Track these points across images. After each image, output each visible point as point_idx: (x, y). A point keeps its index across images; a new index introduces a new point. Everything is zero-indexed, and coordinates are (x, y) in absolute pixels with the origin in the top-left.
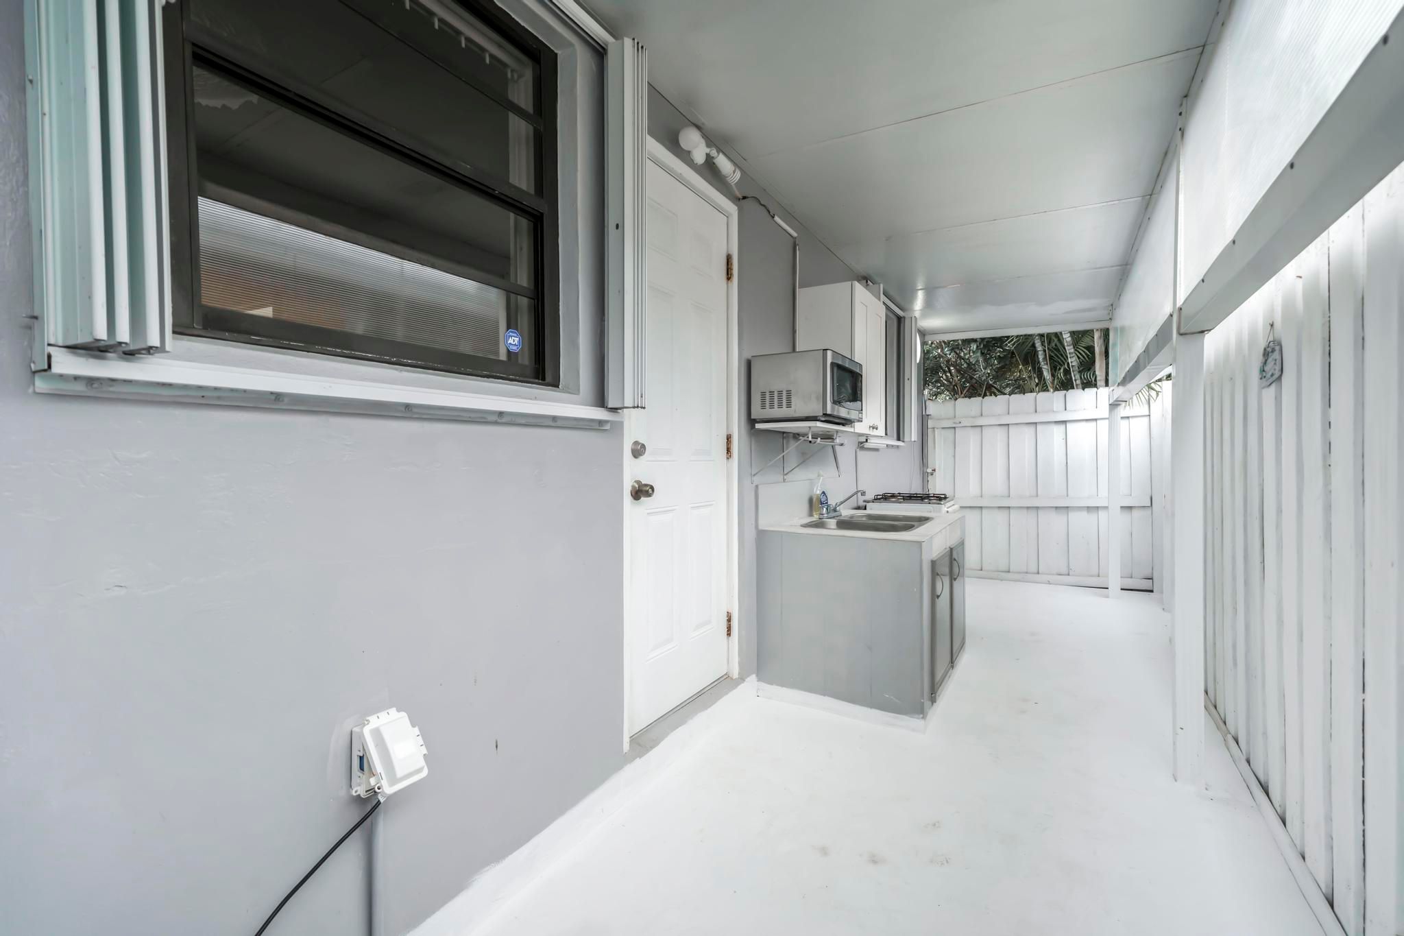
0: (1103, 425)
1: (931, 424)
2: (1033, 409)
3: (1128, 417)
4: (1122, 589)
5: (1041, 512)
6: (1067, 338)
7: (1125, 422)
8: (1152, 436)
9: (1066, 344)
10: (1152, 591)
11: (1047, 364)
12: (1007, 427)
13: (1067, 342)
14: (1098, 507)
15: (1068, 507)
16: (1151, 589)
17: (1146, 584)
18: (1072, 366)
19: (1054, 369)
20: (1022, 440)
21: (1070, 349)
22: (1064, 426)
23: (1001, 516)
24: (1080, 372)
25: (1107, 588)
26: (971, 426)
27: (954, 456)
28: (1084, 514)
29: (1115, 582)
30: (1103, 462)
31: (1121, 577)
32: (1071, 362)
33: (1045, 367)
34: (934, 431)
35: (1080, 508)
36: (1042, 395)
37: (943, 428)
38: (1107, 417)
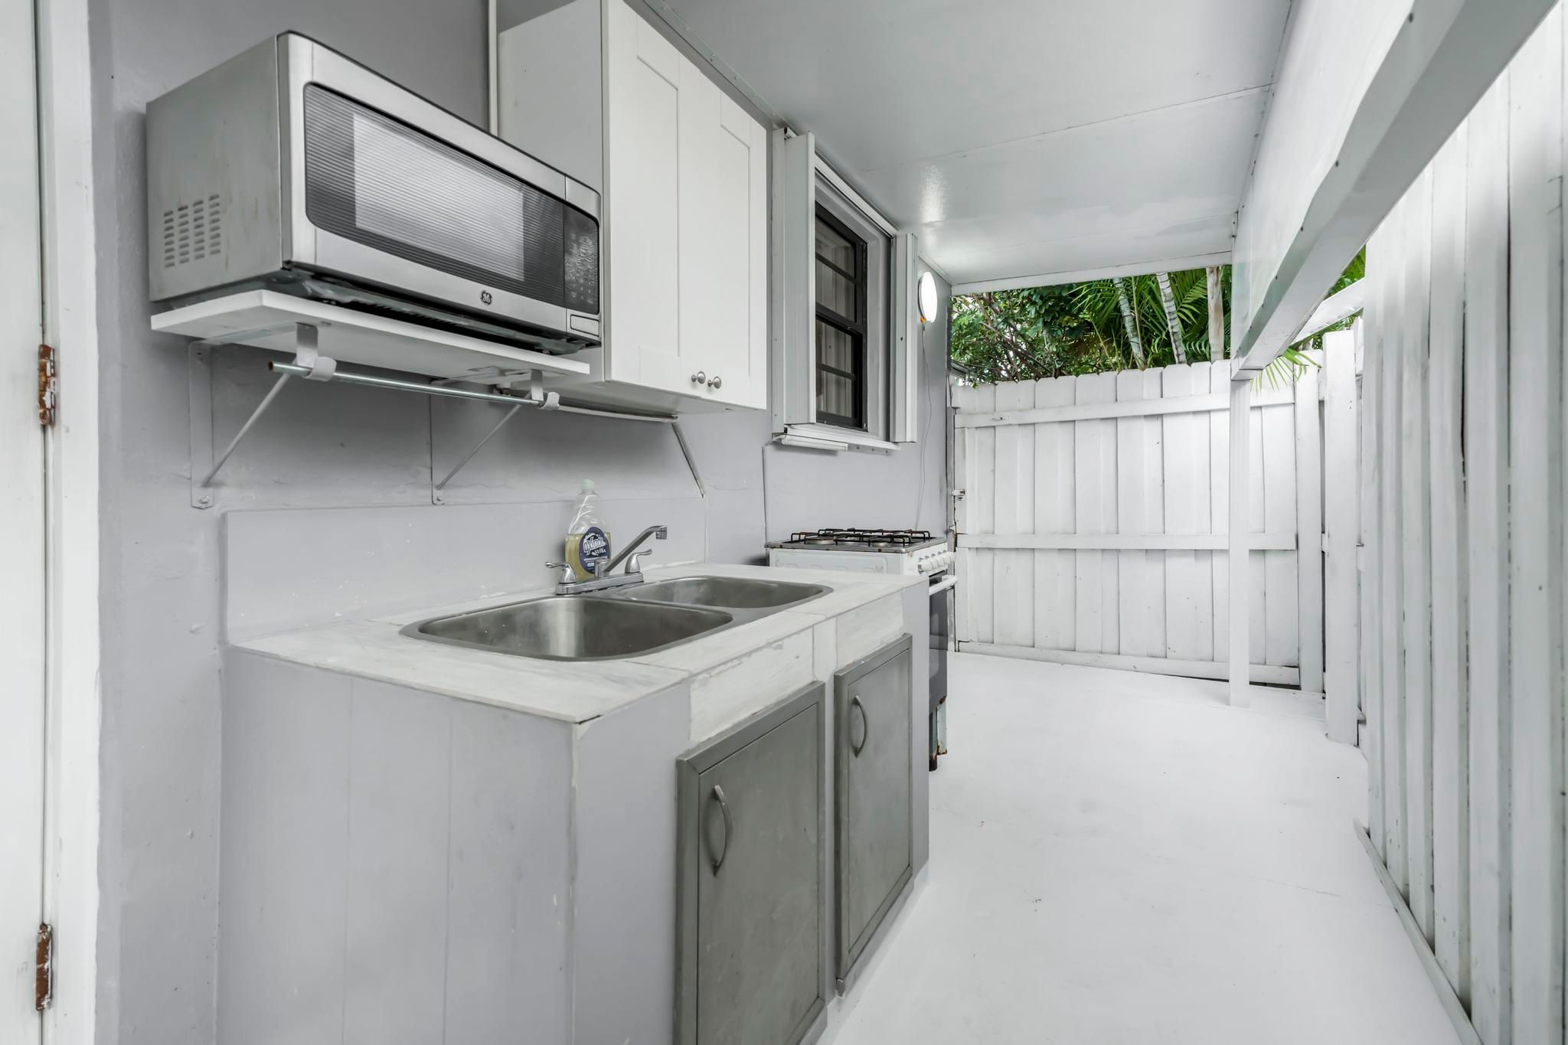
0: (1222, 421)
1: (959, 421)
2: (1112, 397)
3: (1260, 407)
4: (1251, 683)
5: (1123, 559)
6: (1165, 288)
7: (1256, 414)
8: (1298, 437)
9: (1163, 299)
10: (1297, 687)
11: (1137, 335)
12: (1072, 425)
13: (1165, 295)
14: (1211, 550)
15: (1165, 550)
16: (1298, 684)
17: (1288, 676)
18: (1174, 333)
19: (1147, 342)
20: (1096, 442)
21: (1169, 306)
22: (1159, 422)
23: (1061, 563)
24: (1185, 341)
25: (1227, 681)
26: (1019, 425)
27: (994, 471)
28: (1190, 561)
29: (1240, 671)
30: (1220, 479)
31: (1250, 663)
32: (1172, 327)
33: (1135, 340)
34: (964, 432)
35: (1183, 552)
36: (1127, 374)
37: (977, 428)
38: (1228, 406)
